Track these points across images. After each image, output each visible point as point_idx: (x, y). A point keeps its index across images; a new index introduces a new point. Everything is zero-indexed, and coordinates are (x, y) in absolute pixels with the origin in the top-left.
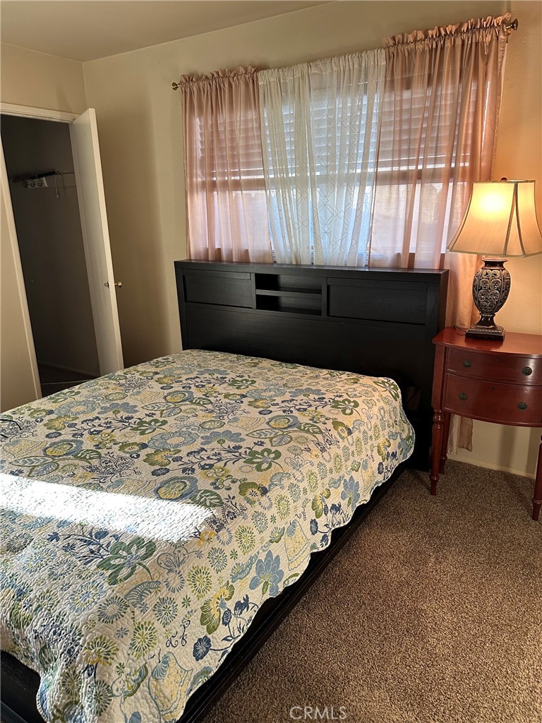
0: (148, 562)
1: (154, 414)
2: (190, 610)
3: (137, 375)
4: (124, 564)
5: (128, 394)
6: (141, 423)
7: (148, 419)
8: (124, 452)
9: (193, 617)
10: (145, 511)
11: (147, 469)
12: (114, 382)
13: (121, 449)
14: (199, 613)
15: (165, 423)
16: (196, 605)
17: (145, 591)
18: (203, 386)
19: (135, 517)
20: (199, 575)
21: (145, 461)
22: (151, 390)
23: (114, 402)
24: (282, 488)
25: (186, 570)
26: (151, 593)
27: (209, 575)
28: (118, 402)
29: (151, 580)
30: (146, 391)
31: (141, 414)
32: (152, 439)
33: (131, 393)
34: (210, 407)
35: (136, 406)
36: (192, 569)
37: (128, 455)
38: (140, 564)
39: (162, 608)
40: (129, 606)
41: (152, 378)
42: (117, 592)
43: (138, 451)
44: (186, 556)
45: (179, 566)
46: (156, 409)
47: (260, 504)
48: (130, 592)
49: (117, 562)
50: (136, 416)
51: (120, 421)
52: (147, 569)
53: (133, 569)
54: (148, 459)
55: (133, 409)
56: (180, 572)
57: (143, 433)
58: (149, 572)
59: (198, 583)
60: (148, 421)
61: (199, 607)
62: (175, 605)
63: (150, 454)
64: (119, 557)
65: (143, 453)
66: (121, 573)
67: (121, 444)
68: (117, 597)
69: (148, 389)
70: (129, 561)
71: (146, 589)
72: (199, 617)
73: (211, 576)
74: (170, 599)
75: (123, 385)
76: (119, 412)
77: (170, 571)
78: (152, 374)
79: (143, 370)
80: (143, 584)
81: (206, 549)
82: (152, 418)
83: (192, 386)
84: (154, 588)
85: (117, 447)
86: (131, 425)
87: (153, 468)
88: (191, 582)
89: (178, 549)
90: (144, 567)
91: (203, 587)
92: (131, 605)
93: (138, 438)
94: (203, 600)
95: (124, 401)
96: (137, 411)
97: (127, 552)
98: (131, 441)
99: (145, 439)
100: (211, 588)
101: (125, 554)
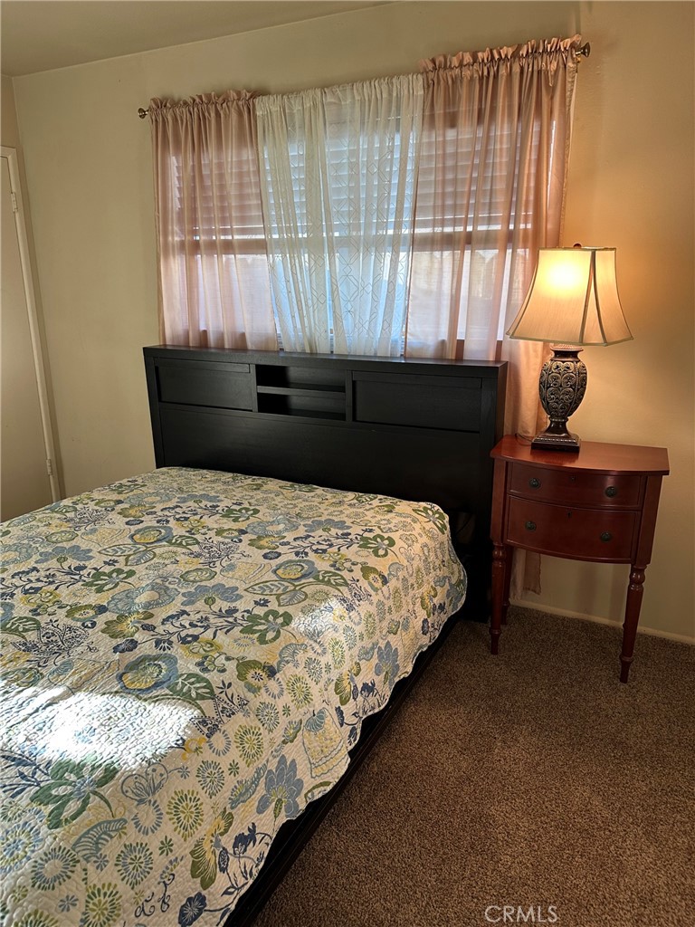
0: (107, 791)
1: (116, 561)
2: (173, 858)
3: (92, 506)
4: (71, 794)
5: (79, 533)
6: (98, 574)
7: (107, 569)
8: (74, 619)
9: (178, 868)
10: (104, 709)
11: (105, 644)
12: (59, 516)
13: (69, 614)
14: (189, 860)
15: (131, 573)
16: (183, 849)
17: (103, 836)
18: (186, 519)
19: (90, 718)
20: (184, 804)
21: (103, 631)
22: (112, 526)
23: (59, 545)
24: (296, 666)
25: (164, 798)
26: (111, 837)
27: (199, 803)
28: (65, 544)
29: (112, 819)
30: (104, 528)
31: (97, 562)
32: (113, 599)
33: (83, 531)
34: (196, 548)
35: (90, 551)
36: (173, 795)
37: (79, 624)
38: (95, 793)
39: (129, 861)
40: (78, 861)
41: (113, 510)
42: (61, 840)
43: (93, 617)
44: (165, 776)
45: (154, 793)
46: (119, 554)
47: (267, 690)
48: (80, 838)
49: (61, 791)
50: (90, 564)
51: (68, 574)
52: (106, 802)
53: (85, 803)
54: (109, 629)
55: (86, 555)
56: (155, 802)
57: (100, 590)
58: (109, 806)
59: (182, 815)
60: (107, 571)
61: (188, 851)
62: (148, 853)
63: (111, 622)
64: (65, 784)
65: (101, 620)
66: (66, 809)
67: (68, 608)
68: (60, 847)
69: (107, 525)
70: (79, 789)
71: (105, 833)
72: (189, 867)
73: (202, 804)
74: (142, 844)
75: (72, 519)
76: (65, 559)
77: (141, 802)
78: (112, 504)
79: (101, 497)
80: (99, 824)
81: (194, 763)
82: (113, 568)
83: (171, 519)
84: (116, 830)
85: (63, 612)
86: (83, 578)
87: (115, 642)
88: (172, 816)
89: (152, 767)
90: (102, 797)
91: (191, 821)
92: (81, 859)
93: (93, 598)
94: (192, 842)
95: (73, 543)
96: (91, 558)
97: (77, 774)
98: (83, 602)
99: (103, 599)
100: (202, 820)
101: (73, 777)
